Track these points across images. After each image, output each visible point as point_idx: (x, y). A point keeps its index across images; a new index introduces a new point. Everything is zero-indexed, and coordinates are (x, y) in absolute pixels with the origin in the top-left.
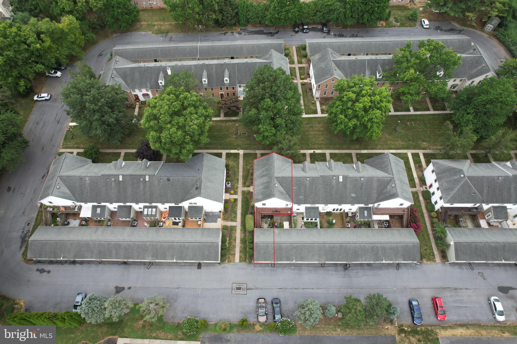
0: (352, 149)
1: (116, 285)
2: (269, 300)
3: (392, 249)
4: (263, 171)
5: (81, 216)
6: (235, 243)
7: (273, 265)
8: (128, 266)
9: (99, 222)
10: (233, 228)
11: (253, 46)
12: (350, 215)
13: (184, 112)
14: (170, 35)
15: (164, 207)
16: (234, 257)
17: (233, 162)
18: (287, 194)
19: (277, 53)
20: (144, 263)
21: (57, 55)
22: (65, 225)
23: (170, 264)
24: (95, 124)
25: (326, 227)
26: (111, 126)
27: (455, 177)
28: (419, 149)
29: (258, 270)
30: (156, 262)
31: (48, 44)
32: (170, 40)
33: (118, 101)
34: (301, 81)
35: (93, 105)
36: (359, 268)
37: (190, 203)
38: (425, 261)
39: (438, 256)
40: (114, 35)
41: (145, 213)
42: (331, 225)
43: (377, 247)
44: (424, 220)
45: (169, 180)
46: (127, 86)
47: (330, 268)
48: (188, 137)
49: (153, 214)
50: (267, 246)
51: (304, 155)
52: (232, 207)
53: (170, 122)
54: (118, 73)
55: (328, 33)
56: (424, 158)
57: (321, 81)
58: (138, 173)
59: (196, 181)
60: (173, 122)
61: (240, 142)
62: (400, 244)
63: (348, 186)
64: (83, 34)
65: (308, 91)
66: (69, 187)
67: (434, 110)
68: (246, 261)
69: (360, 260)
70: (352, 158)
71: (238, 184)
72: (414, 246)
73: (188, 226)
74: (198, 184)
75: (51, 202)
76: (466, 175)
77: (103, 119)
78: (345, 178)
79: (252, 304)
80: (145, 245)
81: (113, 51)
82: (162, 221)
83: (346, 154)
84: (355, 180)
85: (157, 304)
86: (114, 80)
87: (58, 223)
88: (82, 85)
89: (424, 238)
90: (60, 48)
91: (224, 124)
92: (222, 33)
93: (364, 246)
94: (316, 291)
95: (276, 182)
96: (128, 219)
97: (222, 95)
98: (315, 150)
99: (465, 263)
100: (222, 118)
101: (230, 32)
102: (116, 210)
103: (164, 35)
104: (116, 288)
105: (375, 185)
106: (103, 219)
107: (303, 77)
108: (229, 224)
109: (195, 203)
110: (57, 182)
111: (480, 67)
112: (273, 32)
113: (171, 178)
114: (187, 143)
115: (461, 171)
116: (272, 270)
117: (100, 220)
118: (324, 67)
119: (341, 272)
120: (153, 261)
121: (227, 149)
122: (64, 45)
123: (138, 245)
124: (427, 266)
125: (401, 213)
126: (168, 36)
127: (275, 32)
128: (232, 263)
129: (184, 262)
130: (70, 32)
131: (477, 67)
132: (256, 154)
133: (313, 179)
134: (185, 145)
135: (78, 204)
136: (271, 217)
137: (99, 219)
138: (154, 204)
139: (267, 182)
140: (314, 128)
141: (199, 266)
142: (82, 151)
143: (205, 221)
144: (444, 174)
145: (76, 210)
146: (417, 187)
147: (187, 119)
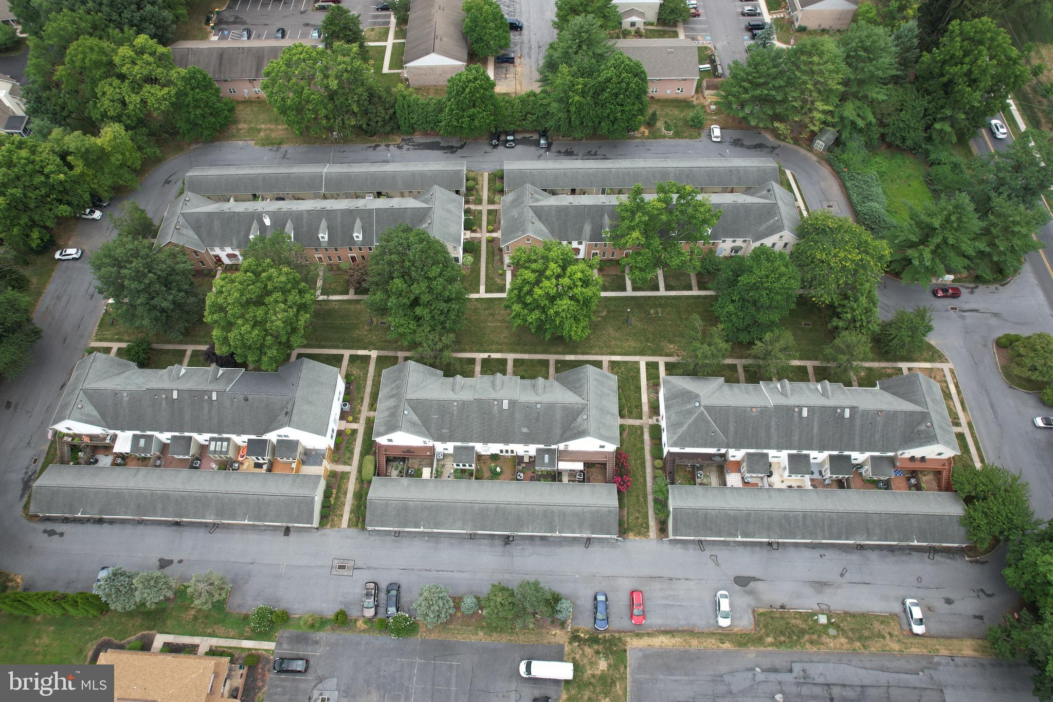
0: (550, 353)
1: (160, 556)
2: (383, 585)
3: (575, 515)
4: (392, 389)
5: (115, 451)
6: (345, 498)
7: (398, 534)
8: (181, 528)
9: (142, 460)
10: (345, 476)
11: (413, 174)
12: (526, 460)
13: (268, 300)
14: (284, 147)
15: (241, 440)
16: (341, 520)
17: (358, 370)
18: (424, 425)
19: (443, 190)
20: (206, 525)
21: (93, 186)
22: (91, 463)
23: (244, 528)
24: (140, 310)
25: (488, 478)
26: (167, 312)
27: (689, 407)
28: (661, 355)
29: (374, 541)
30: (224, 524)
31: (79, 171)
32: (284, 158)
33: (177, 274)
34: (488, 235)
35: (136, 283)
36: (527, 542)
37: (279, 436)
38: (631, 536)
39: (654, 528)
40: (193, 147)
41: (212, 448)
42: (495, 475)
43: (553, 512)
44: (645, 473)
45: (246, 399)
46: (200, 242)
47: (483, 541)
48: (270, 338)
49: (223, 450)
50: (387, 504)
51: (472, 361)
52: (347, 443)
53: (242, 316)
54: (186, 221)
55: (549, 147)
56: (666, 370)
57: (510, 240)
58: (203, 387)
59: (287, 403)
60: (247, 316)
61: (374, 337)
62: (588, 508)
63: (517, 415)
64: (140, 148)
65: (496, 252)
66: (97, 407)
67: (700, 289)
68: (357, 525)
69: (526, 530)
70: (548, 367)
71: (361, 406)
72: (609, 511)
73: (277, 470)
74: (290, 407)
75: (69, 429)
76: (702, 404)
77: (153, 302)
78: (512, 403)
79: (359, 591)
80: (206, 497)
81: (186, 179)
82: (238, 462)
83: (540, 361)
84: (528, 408)
85: (212, 584)
86: (179, 233)
87: (80, 460)
88: (119, 252)
89: (638, 501)
90: (99, 175)
91: (352, 307)
92: (371, 147)
93: (533, 509)
94: (456, 575)
95: (407, 406)
96: (187, 457)
97: (353, 259)
98: (491, 354)
99: (693, 540)
100: (351, 296)
101: (383, 144)
102: (169, 442)
103: (274, 149)
104: (161, 560)
105: (559, 416)
106: (149, 455)
107: (491, 228)
108: (340, 468)
109: (285, 436)
110: (79, 399)
111: (772, 221)
112: (456, 145)
113: (249, 397)
114: (269, 347)
115: (696, 397)
116: (395, 541)
117: (145, 458)
118: (516, 216)
119: (499, 548)
120: (218, 521)
121: (352, 348)
122: (106, 170)
123: (196, 497)
124: (634, 542)
125: (601, 459)
126: (281, 150)
127: (459, 145)
128: (336, 529)
129: (265, 525)
130: (115, 151)
131: (768, 220)
132: (397, 358)
133: (464, 404)
134: (266, 350)
135: (112, 432)
136: (403, 459)
137: (143, 455)
138: (225, 436)
139: (395, 407)
140: (496, 317)
141: (287, 531)
142: (124, 345)
143: (303, 463)
144: (674, 401)
145: (107, 441)
146: (644, 418)
147: (269, 310)
